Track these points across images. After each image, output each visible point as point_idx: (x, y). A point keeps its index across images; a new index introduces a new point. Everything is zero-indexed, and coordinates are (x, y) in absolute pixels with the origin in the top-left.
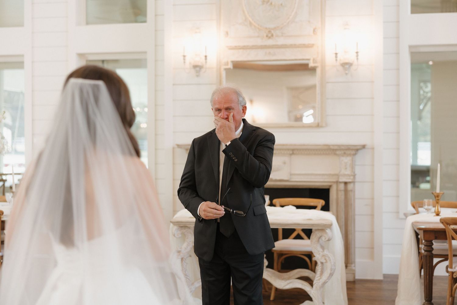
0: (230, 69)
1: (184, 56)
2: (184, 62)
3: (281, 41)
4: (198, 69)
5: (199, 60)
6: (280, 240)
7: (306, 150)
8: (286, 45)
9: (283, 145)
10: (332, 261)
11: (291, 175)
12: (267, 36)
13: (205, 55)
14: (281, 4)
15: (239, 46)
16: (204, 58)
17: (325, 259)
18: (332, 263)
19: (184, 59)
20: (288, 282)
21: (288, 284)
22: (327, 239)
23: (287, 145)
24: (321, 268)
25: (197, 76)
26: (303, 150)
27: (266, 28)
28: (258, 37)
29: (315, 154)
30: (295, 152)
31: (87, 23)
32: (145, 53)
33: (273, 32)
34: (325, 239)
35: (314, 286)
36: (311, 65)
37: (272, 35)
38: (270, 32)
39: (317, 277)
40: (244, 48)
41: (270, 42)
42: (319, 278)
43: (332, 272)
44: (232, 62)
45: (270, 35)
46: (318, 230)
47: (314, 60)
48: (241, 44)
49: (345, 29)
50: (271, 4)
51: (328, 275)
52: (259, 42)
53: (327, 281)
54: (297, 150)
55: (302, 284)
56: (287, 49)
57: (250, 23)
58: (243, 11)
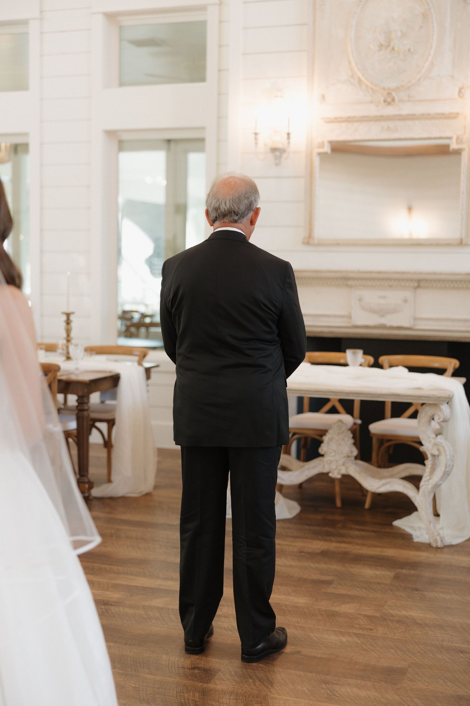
0: (326, 153)
1: (256, 134)
2: (256, 143)
3: (406, 109)
4: (278, 153)
5: (280, 141)
6: (387, 418)
7: (439, 281)
8: (414, 115)
9: (403, 273)
10: (448, 453)
11: (415, 319)
12: (385, 101)
13: (287, 131)
14: (409, 50)
15: (341, 118)
16: (286, 136)
17: (438, 450)
18: (448, 457)
19: (256, 139)
20: (384, 481)
21: (384, 485)
22: (441, 419)
23: (408, 273)
24: (431, 462)
25: (277, 164)
26: (435, 281)
27: (384, 89)
28: (371, 102)
29: (453, 288)
30: (422, 284)
31: (122, 84)
32: (203, 128)
33: (394, 94)
34: (439, 419)
35: (421, 490)
36: (454, 146)
37: (393, 100)
38: (389, 94)
39: (425, 477)
40: (349, 120)
41: (390, 111)
42: (428, 478)
43: (447, 470)
44: (330, 142)
45: (389, 100)
46: (430, 404)
47: (458, 138)
48: (345, 114)
50: (393, 49)
51: (442, 474)
52: (372, 111)
53: (441, 482)
54: (426, 280)
55: (404, 486)
56: (417, 122)
57: (360, 81)
58: (349, 62)
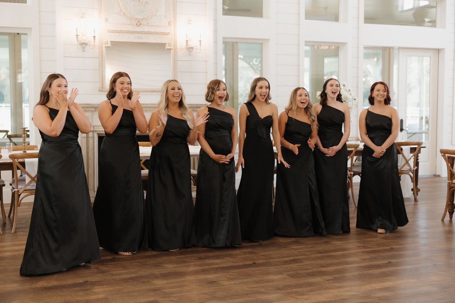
0: (109, 46)
1: (77, 35)
2: (77, 40)
3: (146, 29)
4: (84, 45)
5: (86, 39)
8: (150, 32)
12: (136, 25)
13: (94, 35)
14: (147, 2)
15: (116, 30)
19: (77, 38)
25: (83, 51)
27: (136, 19)
28: (130, 24)
33: (141, 21)
36: (167, 47)
37: (140, 24)
38: (139, 21)
40: (120, 32)
41: (139, 29)
44: (111, 42)
45: (138, 24)
47: (169, 44)
48: (119, 29)
49: (189, 24)
50: (139, 1)
52: (130, 28)
56: (151, 35)
57: (124, 13)
58: (119, 4)
